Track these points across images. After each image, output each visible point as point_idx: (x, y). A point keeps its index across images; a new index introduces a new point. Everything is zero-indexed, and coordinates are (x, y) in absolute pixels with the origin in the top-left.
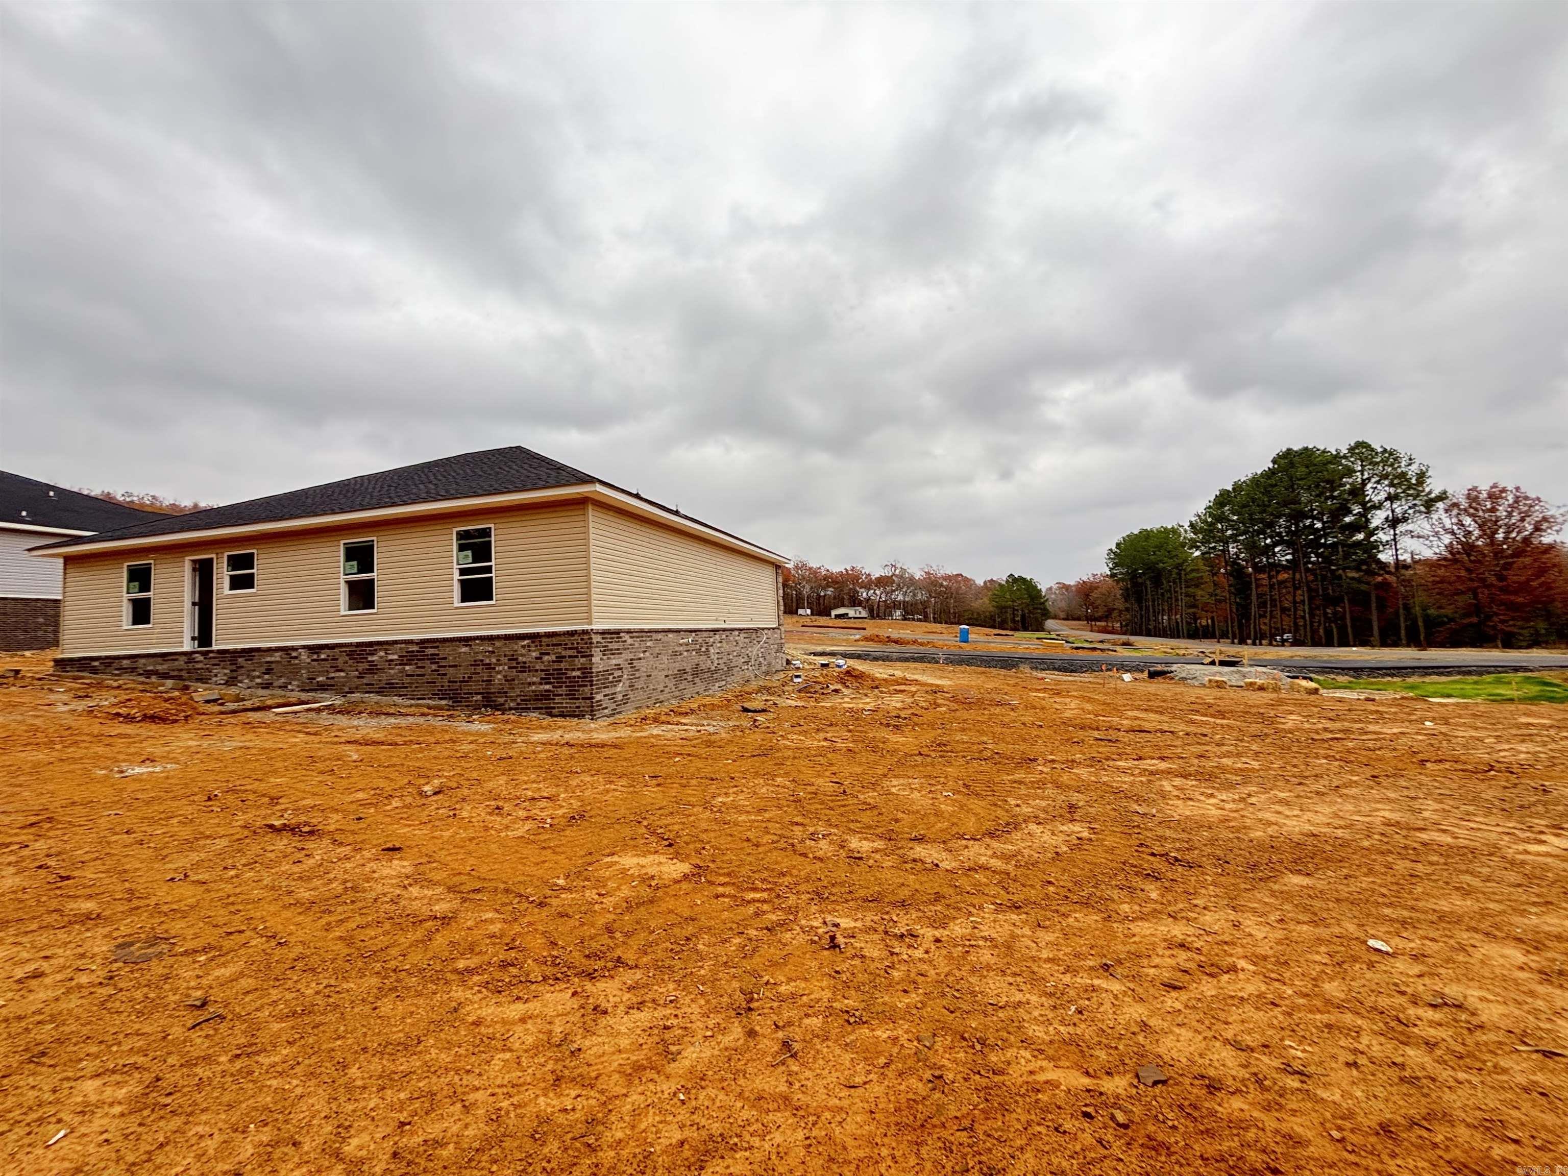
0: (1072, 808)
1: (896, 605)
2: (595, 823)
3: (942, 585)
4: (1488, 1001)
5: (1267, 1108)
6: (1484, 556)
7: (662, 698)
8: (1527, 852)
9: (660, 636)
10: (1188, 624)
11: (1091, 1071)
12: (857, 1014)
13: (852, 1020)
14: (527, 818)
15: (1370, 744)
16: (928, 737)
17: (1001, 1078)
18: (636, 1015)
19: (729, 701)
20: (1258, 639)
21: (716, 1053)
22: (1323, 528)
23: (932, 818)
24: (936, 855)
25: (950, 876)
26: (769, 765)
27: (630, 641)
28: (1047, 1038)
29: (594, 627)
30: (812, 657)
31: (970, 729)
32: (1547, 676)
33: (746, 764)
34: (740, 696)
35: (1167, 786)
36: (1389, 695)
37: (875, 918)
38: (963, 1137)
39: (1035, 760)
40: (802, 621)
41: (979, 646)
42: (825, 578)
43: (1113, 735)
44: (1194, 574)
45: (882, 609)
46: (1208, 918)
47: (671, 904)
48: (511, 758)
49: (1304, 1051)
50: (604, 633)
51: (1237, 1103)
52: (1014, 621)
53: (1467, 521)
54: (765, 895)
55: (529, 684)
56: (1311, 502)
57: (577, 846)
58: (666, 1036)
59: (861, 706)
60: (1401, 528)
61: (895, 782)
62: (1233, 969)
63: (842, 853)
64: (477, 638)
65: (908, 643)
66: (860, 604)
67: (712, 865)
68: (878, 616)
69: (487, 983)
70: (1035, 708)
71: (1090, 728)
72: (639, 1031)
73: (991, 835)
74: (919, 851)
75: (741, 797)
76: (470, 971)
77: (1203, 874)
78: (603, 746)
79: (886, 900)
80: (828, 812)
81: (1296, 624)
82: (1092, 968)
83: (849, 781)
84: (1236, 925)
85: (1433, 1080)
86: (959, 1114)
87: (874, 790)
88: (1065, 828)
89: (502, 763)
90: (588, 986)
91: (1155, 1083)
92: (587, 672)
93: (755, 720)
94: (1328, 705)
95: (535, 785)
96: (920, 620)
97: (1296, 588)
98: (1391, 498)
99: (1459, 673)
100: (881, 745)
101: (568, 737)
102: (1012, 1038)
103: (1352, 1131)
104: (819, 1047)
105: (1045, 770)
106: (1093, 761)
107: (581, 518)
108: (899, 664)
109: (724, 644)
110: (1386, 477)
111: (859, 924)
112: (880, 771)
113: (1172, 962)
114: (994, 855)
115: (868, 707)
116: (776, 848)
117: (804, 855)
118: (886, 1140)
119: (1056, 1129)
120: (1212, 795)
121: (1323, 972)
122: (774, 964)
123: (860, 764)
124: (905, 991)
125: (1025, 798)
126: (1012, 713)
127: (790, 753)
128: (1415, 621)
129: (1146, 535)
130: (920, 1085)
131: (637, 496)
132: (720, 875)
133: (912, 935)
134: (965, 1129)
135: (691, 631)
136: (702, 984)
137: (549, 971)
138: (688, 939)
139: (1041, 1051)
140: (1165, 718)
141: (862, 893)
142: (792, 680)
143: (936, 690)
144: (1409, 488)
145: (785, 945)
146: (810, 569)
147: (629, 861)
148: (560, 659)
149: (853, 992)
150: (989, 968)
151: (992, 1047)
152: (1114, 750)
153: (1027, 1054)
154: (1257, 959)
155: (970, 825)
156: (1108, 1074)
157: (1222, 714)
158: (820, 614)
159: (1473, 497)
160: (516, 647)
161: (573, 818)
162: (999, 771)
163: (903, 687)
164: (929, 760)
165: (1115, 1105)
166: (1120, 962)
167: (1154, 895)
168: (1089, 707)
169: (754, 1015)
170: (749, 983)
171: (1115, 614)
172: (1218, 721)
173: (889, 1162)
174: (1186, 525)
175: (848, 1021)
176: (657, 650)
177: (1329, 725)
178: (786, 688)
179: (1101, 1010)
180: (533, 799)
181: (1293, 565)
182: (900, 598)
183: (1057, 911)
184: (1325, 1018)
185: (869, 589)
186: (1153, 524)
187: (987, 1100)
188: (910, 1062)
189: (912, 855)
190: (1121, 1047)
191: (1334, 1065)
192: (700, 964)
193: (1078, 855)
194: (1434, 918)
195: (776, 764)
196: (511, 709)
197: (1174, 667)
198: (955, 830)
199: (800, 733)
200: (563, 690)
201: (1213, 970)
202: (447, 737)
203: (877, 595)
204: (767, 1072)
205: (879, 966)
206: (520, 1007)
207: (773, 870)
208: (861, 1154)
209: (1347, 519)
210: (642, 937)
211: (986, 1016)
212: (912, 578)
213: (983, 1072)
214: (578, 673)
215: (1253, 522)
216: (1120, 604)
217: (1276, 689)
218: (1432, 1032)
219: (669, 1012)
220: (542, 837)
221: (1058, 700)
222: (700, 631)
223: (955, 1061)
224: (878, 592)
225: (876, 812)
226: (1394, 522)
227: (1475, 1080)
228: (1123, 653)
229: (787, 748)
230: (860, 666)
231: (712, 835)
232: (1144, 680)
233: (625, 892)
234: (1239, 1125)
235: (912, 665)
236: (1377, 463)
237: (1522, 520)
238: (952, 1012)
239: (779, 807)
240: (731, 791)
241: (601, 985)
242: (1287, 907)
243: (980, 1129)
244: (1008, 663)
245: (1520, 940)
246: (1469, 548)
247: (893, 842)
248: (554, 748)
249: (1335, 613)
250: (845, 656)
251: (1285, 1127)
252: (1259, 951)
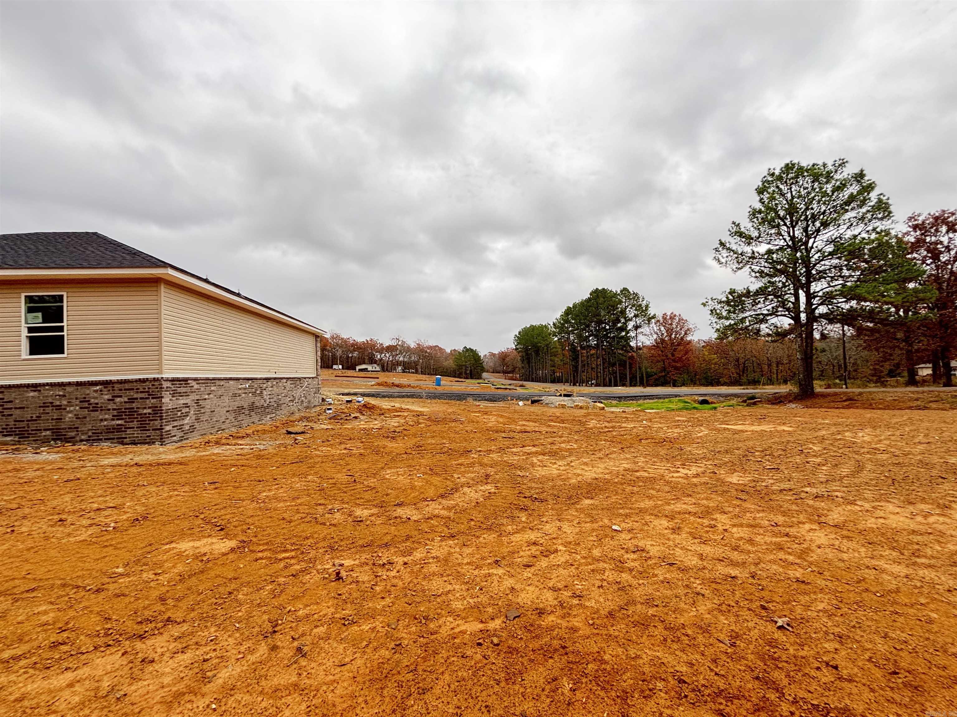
0: (487, 476)
1: (398, 363)
2: (157, 521)
3: (426, 352)
4: (653, 545)
5: (563, 617)
6: (668, 345)
7: (223, 427)
8: (673, 477)
9: (222, 383)
10: (551, 375)
11: (484, 620)
12: (350, 618)
13: (346, 622)
14: (91, 525)
15: (622, 433)
16: (411, 442)
17: (435, 636)
18: (180, 657)
19: (277, 427)
20: (582, 382)
21: (245, 668)
22: (610, 329)
23: (409, 491)
24: (409, 513)
25: (417, 524)
26: (304, 468)
27: (196, 386)
28: (463, 607)
29: (163, 376)
30: (341, 396)
31: (436, 436)
32: (686, 399)
33: (287, 469)
34: (286, 424)
35: (535, 460)
36: (631, 409)
37: (368, 557)
38: (410, 676)
39: (471, 451)
40: (336, 373)
41: (446, 388)
42: (353, 345)
43: (512, 434)
44: (554, 350)
45: (390, 366)
46: (548, 526)
47: (218, 570)
48: (79, 479)
49: (582, 585)
50: (173, 380)
51: (551, 618)
52: (466, 373)
53: (662, 328)
54: (293, 554)
55: (102, 420)
56: (605, 316)
57: (138, 540)
58: (205, 667)
59: (371, 426)
60: (639, 330)
61: (388, 472)
62: (556, 551)
63: (350, 519)
64: (47, 384)
65: (405, 386)
66: (375, 363)
67: (254, 539)
68: (387, 370)
69: (35, 663)
70: (473, 422)
71: (501, 432)
72: (181, 669)
73: (442, 496)
74: (400, 511)
75: (281, 491)
76: (16, 658)
77: (548, 504)
78: (170, 464)
79: (376, 544)
80: (342, 494)
81: (597, 376)
82: (489, 564)
83: (359, 474)
84: (560, 529)
85: (630, 586)
86: (409, 664)
87: (375, 478)
88: (482, 488)
89: (69, 484)
90: (139, 645)
91: (515, 618)
92: (157, 411)
93: (296, 439)
94: (608, 415)
95: (101, 499)
96: (413, 373)
97: (598, 358)
98: (636, 316)
99: (657, 398)
100: (382, 450)
101: (137, 459)
102: (443, 612)
103: (598, 619)
104: (323, 645)
105: (475, 456)
106: (501, 450)
107: (155, 293)
108: (398, 399)
109: (275, 388)
110: (633, 306)
111: (357, 562)
112: (380, 465)
113: (529, 553)
114: (443, 508)
115: (376, 427)
116: (303, 522)
117: (324, 524)
118: (362, 692)
119: (463, 657)
120: (555, 463)
121: (594, 545)
122: (295, 598)
123: (367, 463)
124: (383, 598)
125: (463, 474)
126: (461, 426)
127: (319, 459)
128: (642, 375)
129: (533, 328)
130: (387, 652)
131: (206, 281)
132: (260, 545)
133: (390, 563)
134: (412, 671)
135: (248, 379)
136: (239, 623)
137: (100, 641)
138: (230, 593)
139: (458, 616)
140: (537, 424)
141: (361, 542)
142: (325, 412)
143: (419, 415)
144: (642, 312)
145: (304, 584)
146: (342, 339)
147: (186, 546)
148: (132, 400)
149: (349, 605)
150: (434, 574)
151: (432, 620)
152: (511, 442)
153: (451, 619)
154: (567, 544)
155: (431, 492)
156: (492, 619)
157: (563, 422)
158: (348, 368)
159: (664, 317)
160: (88, 392)
161: (137, 520)
162: (450, 459)
163: (399, 414)
164: (411, 456)
165: (494, 635)
166: (504, 558)
167: (524, 519)
168: (501, 420)
169: (278, 636)
170: (275, 614)
171: (517, 370)
172: (561, 425)
173: (363, 705)
174: (552, 324)
175: (344, 625)
176: (220, 393)
177: (607, 424)
178: (321, 417)
179: (493, 585)
180: (99, 509)
181: (597, 347)
182: (401, 359)
183: (474, 535)
184: (591, 567)
185: (382, 353)
186: (536, 323)
187: (426, 651)
188: (381, 641)
189: (395, 514)
190: (500, 603)
191: (593, 589)
192: (238, 609)
193: (488, 502)
194: (637, 511)
195: (308, 468)
196: (82, 441)
197: (543, 398)
198: (422, 496)
199: (328, 446)
200: (135, 424)
201: (546, 553)
202: (10, 467)
203: (387, 357)
204: (284, 671)
205: (367, 585)
206: (69, 676)
207: (300, 536)
208: (345, 705)
209: (619, 325)
210: (191, 600)
211: (430, 602)
212: (409, 347)
213: (425, 636)
214: (149, 411)
215: (581, 324)
216: (519, 365)
217: (587, 408)
218: (632, 564)
219: (209, 648)
220: (104, 538)
221: (485, 417)
222: (256, 379)
223: (410, 633)
224: (387, 355)
225: (374, 491)
226: (636, 327)
227: (645, 582)
228: (520, 390)
229: (318, 456)
230: (372, 401)
231: (256, 518)
232: (529, 405)
233: (180, 568)
234: (551, 629)
235: (406, 400)
236: (631, 299)
237: (681, 329)
238: (410, 604)
239: (308, 495)
240: (273, 488)
241: (149, 642)
242: (582, 516)
243: (420, 669)
244: (461, 397)
245: (667, 516)
246: (663, 340)
247: (383, 509)
248: (124, 468)
249: (613, 370)
250: (363, 395)
251: (570, 625)
252: (568, 540)
